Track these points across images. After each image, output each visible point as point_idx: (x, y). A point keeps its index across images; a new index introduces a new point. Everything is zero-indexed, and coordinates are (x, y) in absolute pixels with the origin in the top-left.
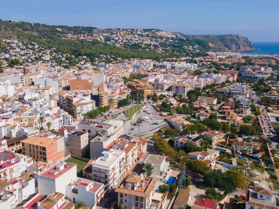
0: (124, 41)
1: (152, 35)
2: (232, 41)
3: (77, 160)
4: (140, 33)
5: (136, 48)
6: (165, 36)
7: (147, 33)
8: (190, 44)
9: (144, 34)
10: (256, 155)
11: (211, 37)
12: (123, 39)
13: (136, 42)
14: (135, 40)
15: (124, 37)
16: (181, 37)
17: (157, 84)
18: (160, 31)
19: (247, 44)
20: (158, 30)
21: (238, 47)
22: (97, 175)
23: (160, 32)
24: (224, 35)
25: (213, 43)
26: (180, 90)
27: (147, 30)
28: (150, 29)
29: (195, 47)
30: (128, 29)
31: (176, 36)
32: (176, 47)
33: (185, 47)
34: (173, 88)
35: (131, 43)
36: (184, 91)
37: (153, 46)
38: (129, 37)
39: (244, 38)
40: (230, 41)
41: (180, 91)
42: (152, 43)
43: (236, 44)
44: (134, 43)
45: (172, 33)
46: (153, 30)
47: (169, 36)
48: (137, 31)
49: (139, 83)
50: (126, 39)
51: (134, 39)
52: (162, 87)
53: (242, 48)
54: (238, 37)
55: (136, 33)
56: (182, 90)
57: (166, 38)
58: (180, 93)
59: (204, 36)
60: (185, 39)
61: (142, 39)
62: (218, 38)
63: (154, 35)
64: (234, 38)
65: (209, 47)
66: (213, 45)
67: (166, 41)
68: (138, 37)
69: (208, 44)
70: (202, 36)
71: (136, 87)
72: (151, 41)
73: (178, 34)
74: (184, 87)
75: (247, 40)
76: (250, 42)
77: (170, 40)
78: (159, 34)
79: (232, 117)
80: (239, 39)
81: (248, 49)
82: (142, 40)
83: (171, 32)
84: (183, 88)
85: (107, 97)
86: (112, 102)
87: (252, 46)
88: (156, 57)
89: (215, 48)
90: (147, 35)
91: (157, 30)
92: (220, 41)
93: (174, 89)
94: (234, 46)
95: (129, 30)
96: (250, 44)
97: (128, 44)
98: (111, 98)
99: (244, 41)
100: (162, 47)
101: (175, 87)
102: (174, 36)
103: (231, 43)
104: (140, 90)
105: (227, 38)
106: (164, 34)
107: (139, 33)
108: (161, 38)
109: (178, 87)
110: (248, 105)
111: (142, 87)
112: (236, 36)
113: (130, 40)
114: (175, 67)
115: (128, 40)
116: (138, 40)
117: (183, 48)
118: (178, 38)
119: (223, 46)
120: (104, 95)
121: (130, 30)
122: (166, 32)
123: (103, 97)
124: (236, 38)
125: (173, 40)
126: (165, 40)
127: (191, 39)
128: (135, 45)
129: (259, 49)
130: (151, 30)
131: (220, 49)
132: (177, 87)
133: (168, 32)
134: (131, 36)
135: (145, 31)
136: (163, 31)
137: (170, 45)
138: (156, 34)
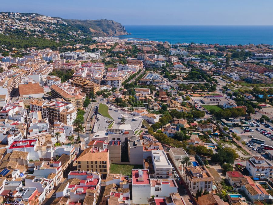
0: (4, 26)
1: (32, 20)
2: (109, 26)
3: (118, 165)
4: (19, 17)
5: (22, 34)
6: (46, 21)
7: (26, 17)
8: (73, 29)
9: (24, 18)
10: (216, 133)
11: (89, 22)
12: (3, 24)
13: (19, 28)
14: (17, 26)
15: (3, 22)
16: (63, 22)
17: (92, 79)
18: (40, 15)
19: (121, 29)
20: (38, 15)
21: (114, 32)
22: (160, 174)
23: (40, 17)
24: (100, 20)
25: (93, 28)
26: (115, 83)
27: (25, 14)
28: (28, 13)
29: (78, 32)
30: (2, 12)
31: (57, 21)
32: (61, 32)
33: (70, 33)
34: (108, 82)
35: (13, 29)
36: (119, 84)
37: (38, 32)
38: (9, 22)
39: (118, 23)
40: (106, 26)
41: (115, 85)
42: (36, 29)
43: (113, 29)
44: (16, 28)
45: (53, 18)
46: (32, 14)
47: (50, 21)
48: (14, 15)
49: (85, 82)
50: (6, 24)
51: (15, 24)
52: (98, 81)
53: (118, 33)
54: (112, 22)
55: (14, 17)
56: (116, 83)
57: (48, 23)
58: (115, 86)
59: (82, 21)
60: (67, 24)
61: (24, 24)
62: (96, 23)
63: (34, 19)
64: (110, 24)
65: (90, 32)
66: (94, 31)
67: (49, 27)
68: (19, 22)
69: (90, 30)
70: (81, 21)
71: (84, 85)
72: (35, 26)
73: (59, 19)
74: (119, 81)
75: (120, 25)
76: (123, 27)
77: (52, 26)
78: (40, 18)
79: (175, 105)
80: (114, 24)
81: (123, 33)
82: (25, 26)
83: (51, 17)
84: (117, 81)
85: (74, 100)
86: (79, 104)
87: (125, 30)
88: (52, 46)
89: (96, 34)
90: (26, 20)
91: (36, 14)
92: (99, 26)
93: (110, 83)
94: (111, 31)
95: (4, 14)
96: (123, 29)
97: (10, 29)
98: (78, 101)
99: (118, 26)
100: (48, 33)
101: (110, 81)
102: (56, 21)
103: (108, 28)
104: (90, 88)
105: (103, 23)
106: (44, 18)
107: (17, 17)
108: (43, 23)
109: (113, 81)
110: (176, 93)
111: (91, 85)
112: (111, 22)
113: (11, 25)
114: (82, 57)
115: (8, 26)
116: (19, 25)
117: (68, 34)
118: (59, 23)
119: (102, 31)
120: (71, 99)
121: (6, 13)
122: (46, 17)
123: (70, 100)
124: (111, 24)
125: (55, 25)
126: (47, 26)
127: (72, 24)
128: (20, 31)
129: (131, 34)
130: (30, 14)
131: (100, 34)
132: (111, 81)
133: (49, 17)
134: (11, 21)
135: (23, 15)
136: (43, 16)
137: (55, 31)
138: (36, 19)
